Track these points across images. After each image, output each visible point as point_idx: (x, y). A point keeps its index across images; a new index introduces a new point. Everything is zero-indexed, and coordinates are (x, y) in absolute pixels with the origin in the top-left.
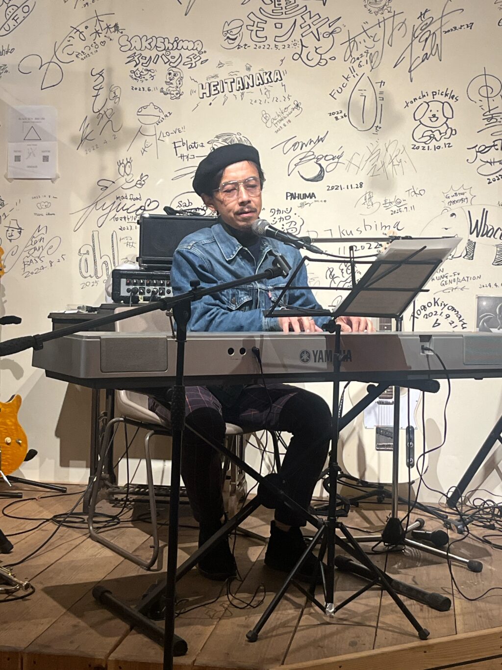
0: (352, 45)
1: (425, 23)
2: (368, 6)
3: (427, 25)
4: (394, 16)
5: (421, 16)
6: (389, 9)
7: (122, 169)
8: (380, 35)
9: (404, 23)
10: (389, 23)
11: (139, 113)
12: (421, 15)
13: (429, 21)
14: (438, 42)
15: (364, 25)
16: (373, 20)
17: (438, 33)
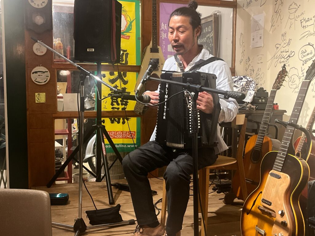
7: (283, 37)
11: (289, 9)
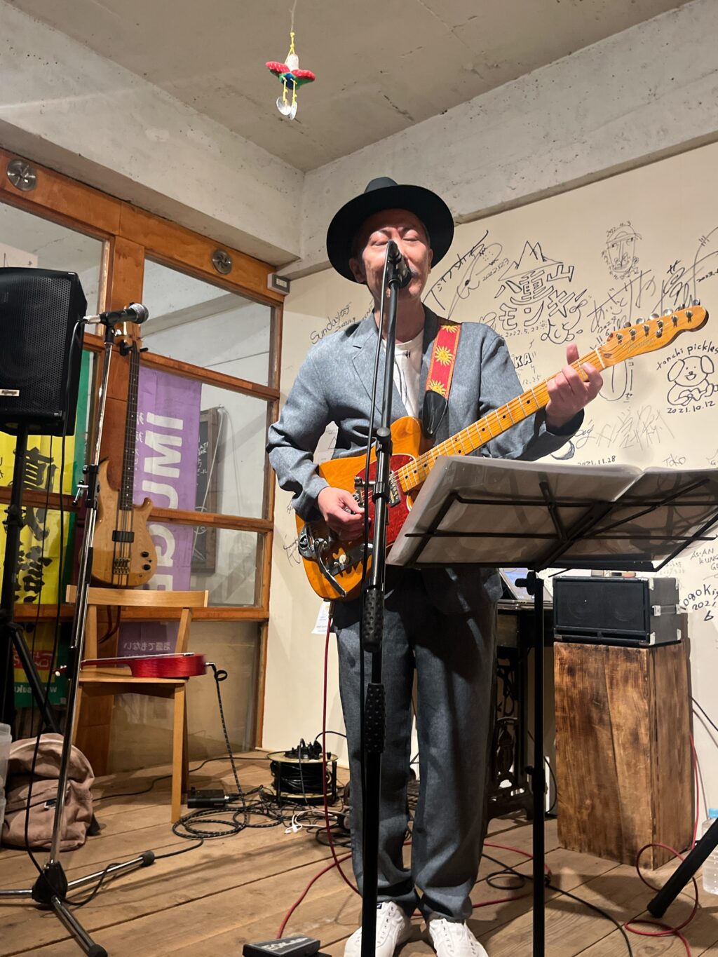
0: (598, 315)
1: (676, 275)
2: (614, 273)
3: (678, 278)
4: (641, 276)
5: (670, 270)
6: (636, 271)
8: (628, 298)
9: (652, 281)
10: (636, 285)
12: (671, 268)
13: (679, 273)
14: (692, 292)
15: (610, 292)
16: (619, 284)
17: (691, 284)
